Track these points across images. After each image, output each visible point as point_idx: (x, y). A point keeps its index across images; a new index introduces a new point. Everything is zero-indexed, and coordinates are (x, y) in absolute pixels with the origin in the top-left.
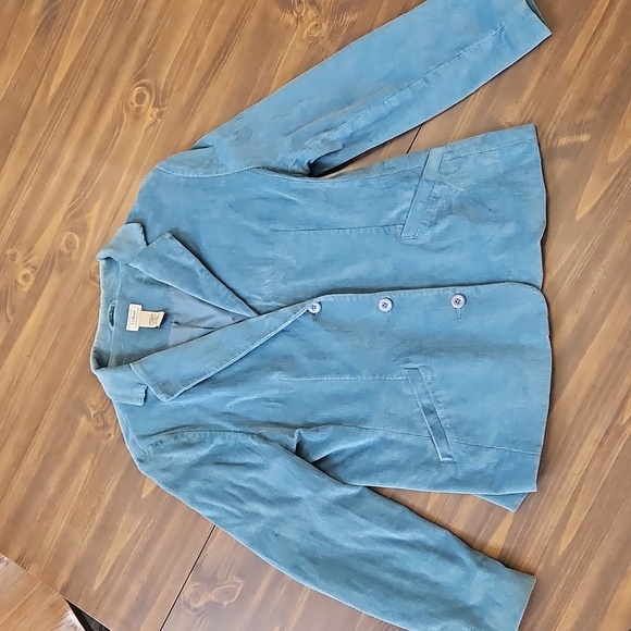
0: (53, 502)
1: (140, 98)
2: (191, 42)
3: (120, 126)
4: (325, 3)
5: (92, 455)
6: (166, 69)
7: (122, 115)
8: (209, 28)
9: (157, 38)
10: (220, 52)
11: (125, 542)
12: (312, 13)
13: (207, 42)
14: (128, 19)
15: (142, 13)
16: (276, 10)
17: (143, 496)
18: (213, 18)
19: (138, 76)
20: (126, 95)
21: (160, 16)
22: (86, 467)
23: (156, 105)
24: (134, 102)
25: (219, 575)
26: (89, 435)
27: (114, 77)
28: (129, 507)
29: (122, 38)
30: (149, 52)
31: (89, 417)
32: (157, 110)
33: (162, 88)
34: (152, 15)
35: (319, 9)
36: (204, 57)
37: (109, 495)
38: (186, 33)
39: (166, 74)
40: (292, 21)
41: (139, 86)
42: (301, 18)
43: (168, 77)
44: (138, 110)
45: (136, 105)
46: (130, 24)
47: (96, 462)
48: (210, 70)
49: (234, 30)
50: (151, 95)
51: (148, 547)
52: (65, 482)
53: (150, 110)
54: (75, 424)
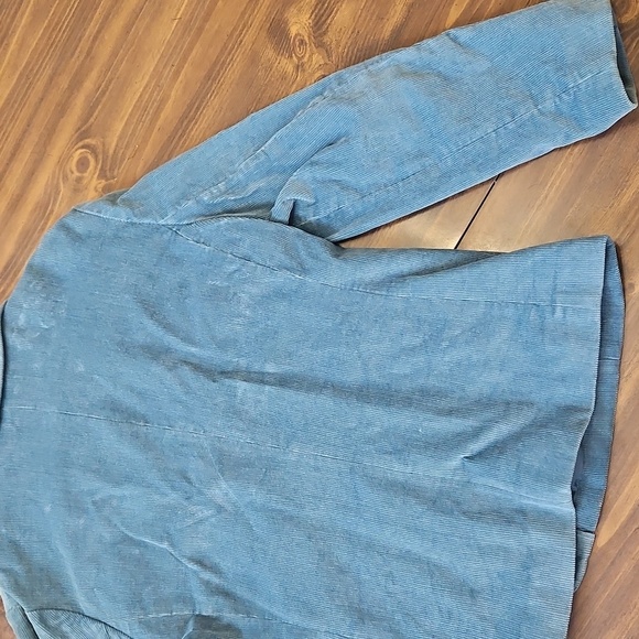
1: (82, 164)
2: (153, 92)
3: (55, 200)
4: (338, 45)
6: (119, 127)
7: (58, 183)
8: (177, 73)
9: (107, 87)
10: (190, 107)
12: (318, 58)
13: (173, 93)
14: (72, 55)
15: (91, 48)
16: (269, 53)
18: (185, 59)
19: (82, 134)
20: (62, 162)
21: (114, 54)
23: (102, 175)
24: (74, 169)
27: (51, 132)
29: (64, 82)
30: (98, 101)
32: (103, 182)
33: (111, 152)
34: (104, 51)
35: (329, 56)
36: (169, 112)
38: (147, 78)
39: (118, 133)
40: (290, 68)
41: (83, 147)
42: (303, 65)
43: (120, 138)
44: (79, 180)
45: (77, 174)
46: (74, 63)
48: (176, 130)
49: (212, 75)
50: (97, 161)
53: (94, 182)
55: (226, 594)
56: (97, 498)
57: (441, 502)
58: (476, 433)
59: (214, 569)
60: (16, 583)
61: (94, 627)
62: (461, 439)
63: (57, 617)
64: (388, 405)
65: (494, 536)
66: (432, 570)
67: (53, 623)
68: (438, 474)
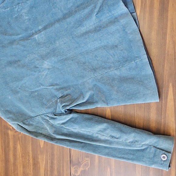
0: (15, 164)
5: (18, 142)
11: (44, 165)
17: (42, 147)
22: (19, 147)
25: (80, 160)
26: (14, 136)
28: (39, 153)
31: (11, 129)
37: (31, 152)
47: (21, 143)
51: (52, 163)
52: (15, 155)
54: (8, 134)
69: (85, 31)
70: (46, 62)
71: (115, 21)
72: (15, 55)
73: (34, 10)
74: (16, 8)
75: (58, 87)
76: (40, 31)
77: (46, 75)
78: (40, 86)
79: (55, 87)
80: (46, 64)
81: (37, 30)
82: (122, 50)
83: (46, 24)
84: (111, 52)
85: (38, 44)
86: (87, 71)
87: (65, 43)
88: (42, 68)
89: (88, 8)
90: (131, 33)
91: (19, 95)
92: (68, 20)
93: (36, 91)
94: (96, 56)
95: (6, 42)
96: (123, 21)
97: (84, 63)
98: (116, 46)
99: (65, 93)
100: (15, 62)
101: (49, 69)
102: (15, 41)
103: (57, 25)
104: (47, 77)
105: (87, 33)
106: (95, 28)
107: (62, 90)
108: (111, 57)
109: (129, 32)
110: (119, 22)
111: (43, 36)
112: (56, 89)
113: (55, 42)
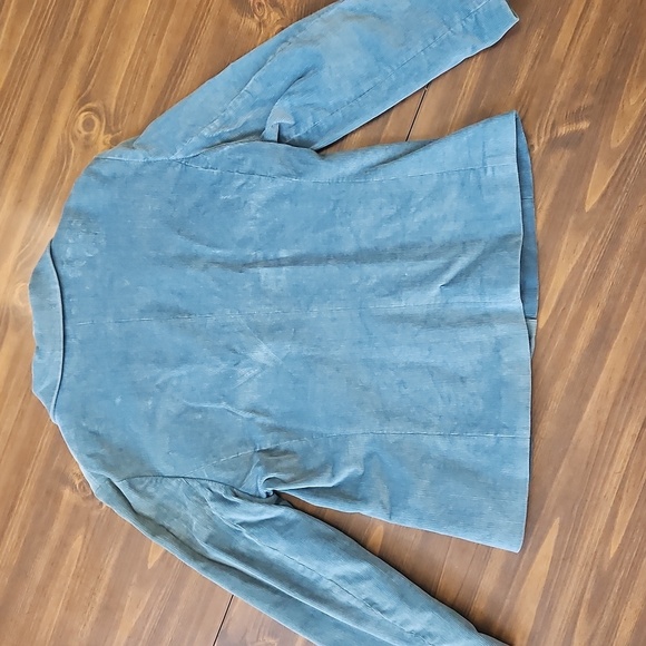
0: (43, 590)
1: (88, 124)
2: (141, 58)
3: (69, 157)
4: (289, 4)
5: (83, 530)
6: (115, 90)
7: (68, 144)
8: (159, 40)
9: (98, 58)
10: (175, 66)
11: (134, 621)
12: (275, 16)
13: (159, 56)
14: (61, 37)
15: (78, 29)
16: (234, 16)
17: (150, 566)
18: (163, 29)
19: (83, 100)
20: (70, 124)
21: (100, 31)
22: (77, 544)
23: (108, 130)
24: (81, 129)
25: (248, 638)
26: (76, 508)
27: (53, 104)
28: (134, 580)
29: (58, 59)
30: (90, 76)
31: (73, 487)
32: (110, 136)
33: (112, 111)
34: (90, 31)
35: (284, 13)
36: (158, 72)
37: (109, 571)
38: (133, 47)
39: (116, 95)
40: (254, 25)
41: (85, 111)
42: (264, 22)
43: (119, 98)
44: (87, 138)
45: (84, 133)
46: (65, 42)
47: (89, 536)
48: (166, 86)
49: (190, 39)
50: (101, 120)
51: (162, 621)
52: (54, 565)
53: (102, 137)
54: (58, 498)
55: (279, 429)
56: (159, 382)
57: (431, 322)
58: (447, 267)
59: (266, 413)
60: (104, 462)
61: (174, 482)
62: (437, 273)
63: (142, 482)
64: (380, 261)
65: (471, 335)
66: (432, 371)
67: (140, 487)
68: (425, 302)
69: (398, 312)
70: (264, 347)
71: (482, 319)
72: (181, 295)
73: (286, 205)
74: (238, 179)
75: (268, 421)
76: (279, 263)
77: (250, 379)
78: (219, 401)
79: (260, 419)
80: (263, 353)
81: (271, 256)
82: (473, 395)
83: (304, 251)
84: (446, 389)
85: (260, 292)
86: (368, 411)
87: (334, 320)
88: (246, 357)
89: (430, 262)
90: (511, 366)
91: (150, 403)
92: (368, 268)
93: (200, 410)
94: (402, 383)
95: (172, 251)
96: (501, 330)
97: (365, 389)
98: (463, 380)
99: (284, 444)
100: (177, 312)
101: (263, 367)
102: (196, 257)
103: (332, 269)
104: (250, 385)
105: (402, 319)
106: (428, 315)
107: (276, 434)
108: (440, 399)
109: (506, 360)
110: (491, 325)
111: (282, 277)
112: (262, 425)
113: (308, 306)
